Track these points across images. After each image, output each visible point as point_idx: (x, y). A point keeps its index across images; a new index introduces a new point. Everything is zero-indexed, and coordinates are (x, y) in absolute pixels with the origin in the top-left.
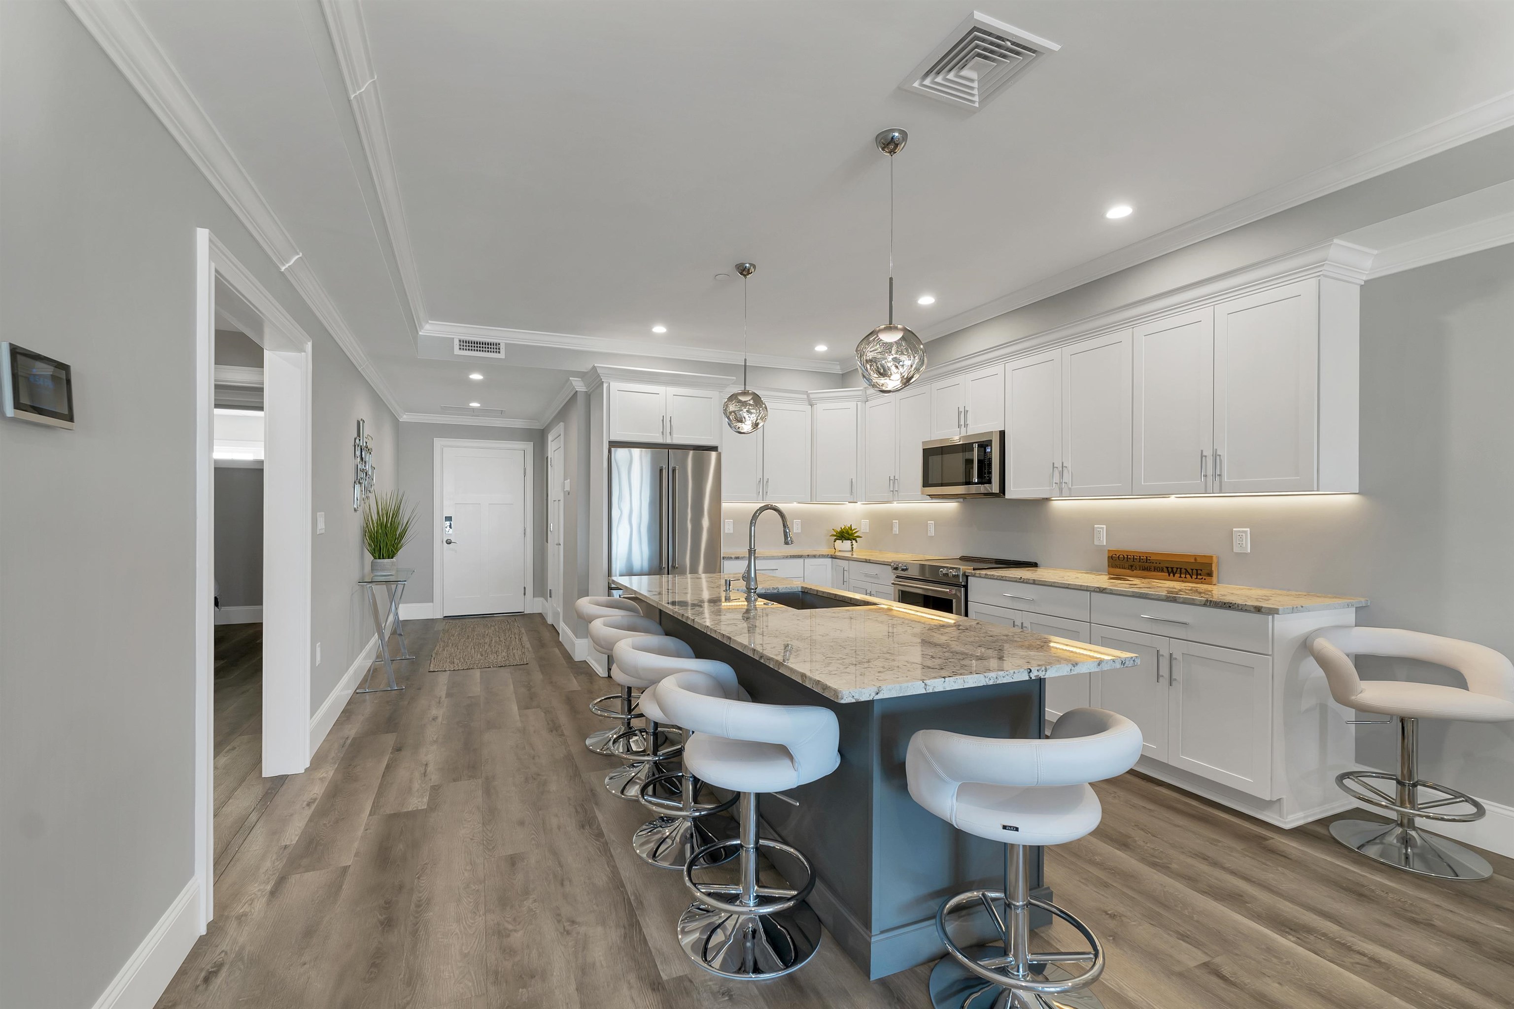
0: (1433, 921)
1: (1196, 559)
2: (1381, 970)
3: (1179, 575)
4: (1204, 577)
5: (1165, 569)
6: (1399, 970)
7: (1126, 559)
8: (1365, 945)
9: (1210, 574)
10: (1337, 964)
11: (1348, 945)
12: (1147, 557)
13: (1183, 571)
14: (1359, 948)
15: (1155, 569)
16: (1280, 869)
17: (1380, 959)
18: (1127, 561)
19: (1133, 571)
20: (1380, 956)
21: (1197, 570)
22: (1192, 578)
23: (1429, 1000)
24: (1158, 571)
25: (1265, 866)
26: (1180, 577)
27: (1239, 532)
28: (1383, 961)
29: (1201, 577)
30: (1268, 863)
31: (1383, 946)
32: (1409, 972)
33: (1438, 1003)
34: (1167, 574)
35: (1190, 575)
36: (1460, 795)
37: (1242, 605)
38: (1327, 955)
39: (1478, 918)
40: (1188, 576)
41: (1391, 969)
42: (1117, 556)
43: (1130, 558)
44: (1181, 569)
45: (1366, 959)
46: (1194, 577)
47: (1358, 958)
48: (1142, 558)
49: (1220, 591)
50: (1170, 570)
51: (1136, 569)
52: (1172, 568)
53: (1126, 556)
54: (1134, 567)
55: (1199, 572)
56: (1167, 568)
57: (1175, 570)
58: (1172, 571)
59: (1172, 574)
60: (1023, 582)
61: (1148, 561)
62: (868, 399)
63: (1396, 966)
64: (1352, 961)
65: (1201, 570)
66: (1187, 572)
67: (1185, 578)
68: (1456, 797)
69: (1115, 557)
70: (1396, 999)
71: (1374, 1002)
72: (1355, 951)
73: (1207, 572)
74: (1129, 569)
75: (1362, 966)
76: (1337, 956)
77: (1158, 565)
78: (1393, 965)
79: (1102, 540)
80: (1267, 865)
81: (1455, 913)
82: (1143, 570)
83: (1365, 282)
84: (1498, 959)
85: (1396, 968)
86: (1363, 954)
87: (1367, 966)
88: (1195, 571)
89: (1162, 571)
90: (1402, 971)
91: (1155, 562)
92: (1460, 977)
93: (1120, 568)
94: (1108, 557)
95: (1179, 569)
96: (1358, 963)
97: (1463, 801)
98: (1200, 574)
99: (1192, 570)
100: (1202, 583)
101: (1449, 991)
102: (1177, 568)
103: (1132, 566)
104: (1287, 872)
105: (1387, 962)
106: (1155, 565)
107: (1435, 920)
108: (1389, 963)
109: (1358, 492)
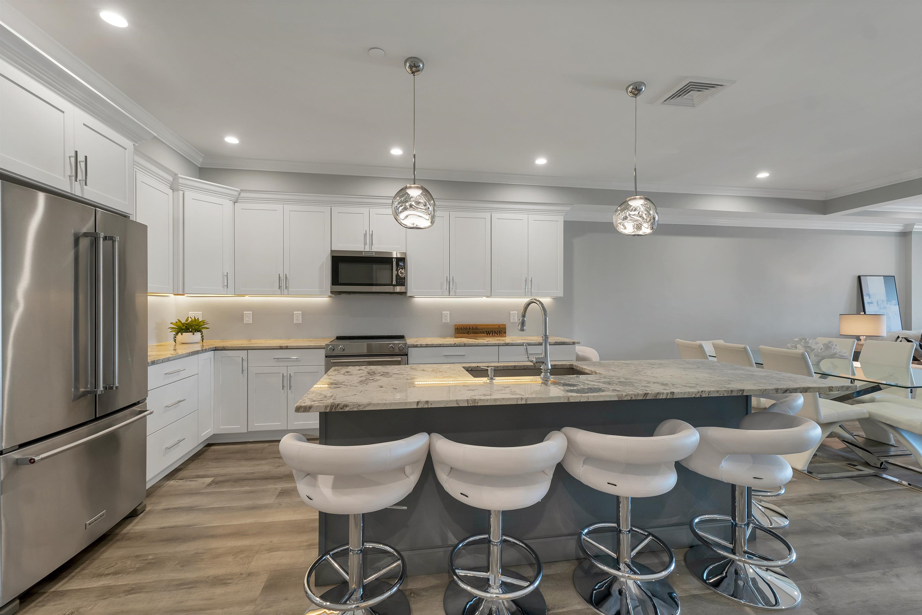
1: (499, 326)
3: (492, 334)
4: (503, 334)
5: (485, 332)
7: (465, 329)
9: (505, 333)
12: (476, 327)
13: (494, 332)
15: (480, 332)
18: (466, 329)
19: (469, 334)
21: (500, 331)
22: (497, 335)
24: (482, 333)
26: (492, 335)
27: (513, 313)
29: (501, 334)
34: (486, 334)
35: (496, 333)
37: (568, 342)
40: (496, 334)
42: (460, 327)
43: (467, 328)
44: (492, 331)
46: (499, 334)
48: (473, 327)
49: (508, 339)
50: (487, 332)
51: (470, 334)
52: (488, 331)
53: (465, 327)
54: (469, 333)
55: (501, 332)
56: (486, 331)
57: (490, 332)
58: (489, 333)
59: (488, 334)
60: (457, 346)
61: (477, 329)
62: (239, 200)
65: (502, 331)
66: (495, 332)
67: (495, 335)
69: (459, 328)
73: (504, 331)
74: (467, 334)
77: (482, 330)
79: (447, 319)
82: (474, 333)
88: (499, 332)
89: (484, 333)
91: (480, 329)
93: (462, 334)
94: (455, 328)
95: (492, 332)
98: (501, 333)
99: (498, 331)
100: (502, 337)
102: (491, 331)
103: (468, 332)
106: (480, 330)
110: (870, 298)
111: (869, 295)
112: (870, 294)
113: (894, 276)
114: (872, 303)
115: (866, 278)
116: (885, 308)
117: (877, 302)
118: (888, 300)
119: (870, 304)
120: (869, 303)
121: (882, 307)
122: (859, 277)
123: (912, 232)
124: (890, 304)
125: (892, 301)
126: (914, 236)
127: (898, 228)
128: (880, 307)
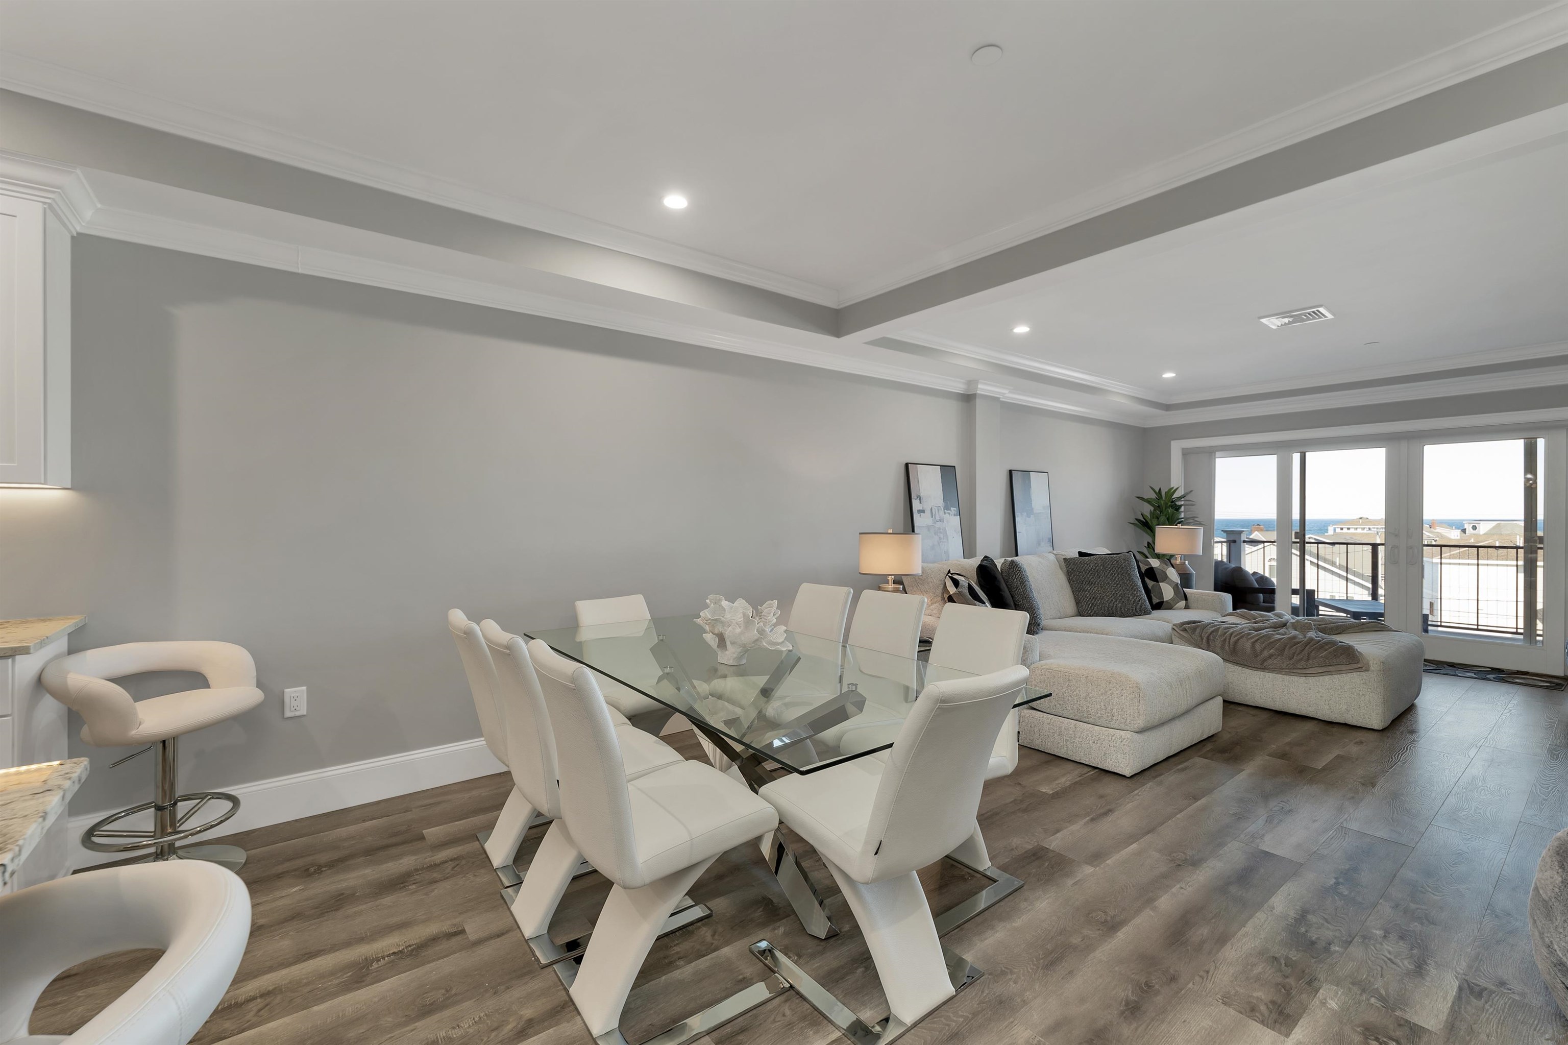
0: (258, 923)
2: (279, 998)
6: (288, 984)
8: (243, 990)
10: (249, 1028)
11: (233, 1003)
14: (244, 996)
16: (79, 994)
17: (268, 989)
20: (264, 987)
23: (330, 985)
25: (59, 1006)
28: (271, 988)
30: (60, 999)
31: (256, 977)
32: (295, 978)
33: (337, 982)
36: (205, 795)
38: (232, 1031)
39: (278, 894)
41: (284, 990)
45: (259, 1000)
47: (254, 1006)
63: (283, 983)
64: (252, 1014)
68: (203, 799)
70: (315, 1008)
71: (307, 1029)
72: (244, 1002)
75: (264, 1010)
76: (239, 1022)
78: (281, 984)
80: (60, 1004)
81: (261, 903)
83: (78, 234)
84: (321, 915)
85: (285, 984)
86: (253, 999)
87: (267, 1005)
90: (290, 983)
92: (323, 948)
96: (260, 1010)
97: (210, 799)
101: (331, 965)
104: (90, 990)
105: (274, 987)
107: (258, 921)
108: (277, 986)
109: (70, 487)
110: (921, 503)
111: (919, 497)
112: (921, 495)
113: (954, 467)
114: (923, 511)
115: (917, 468)
116: (941, 520)
117: (931, 509)
118: (947, 508)
119: (921, 514)
120: (920, 511)
121: (937, 518)
122: (907, 465)
123: (977, 396)
124: (949, 514)
125: (952, 508)
126: (978, 402)
127: (958, 387)
128: (935, 518)
